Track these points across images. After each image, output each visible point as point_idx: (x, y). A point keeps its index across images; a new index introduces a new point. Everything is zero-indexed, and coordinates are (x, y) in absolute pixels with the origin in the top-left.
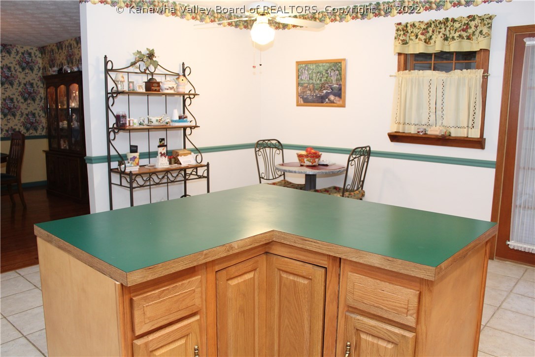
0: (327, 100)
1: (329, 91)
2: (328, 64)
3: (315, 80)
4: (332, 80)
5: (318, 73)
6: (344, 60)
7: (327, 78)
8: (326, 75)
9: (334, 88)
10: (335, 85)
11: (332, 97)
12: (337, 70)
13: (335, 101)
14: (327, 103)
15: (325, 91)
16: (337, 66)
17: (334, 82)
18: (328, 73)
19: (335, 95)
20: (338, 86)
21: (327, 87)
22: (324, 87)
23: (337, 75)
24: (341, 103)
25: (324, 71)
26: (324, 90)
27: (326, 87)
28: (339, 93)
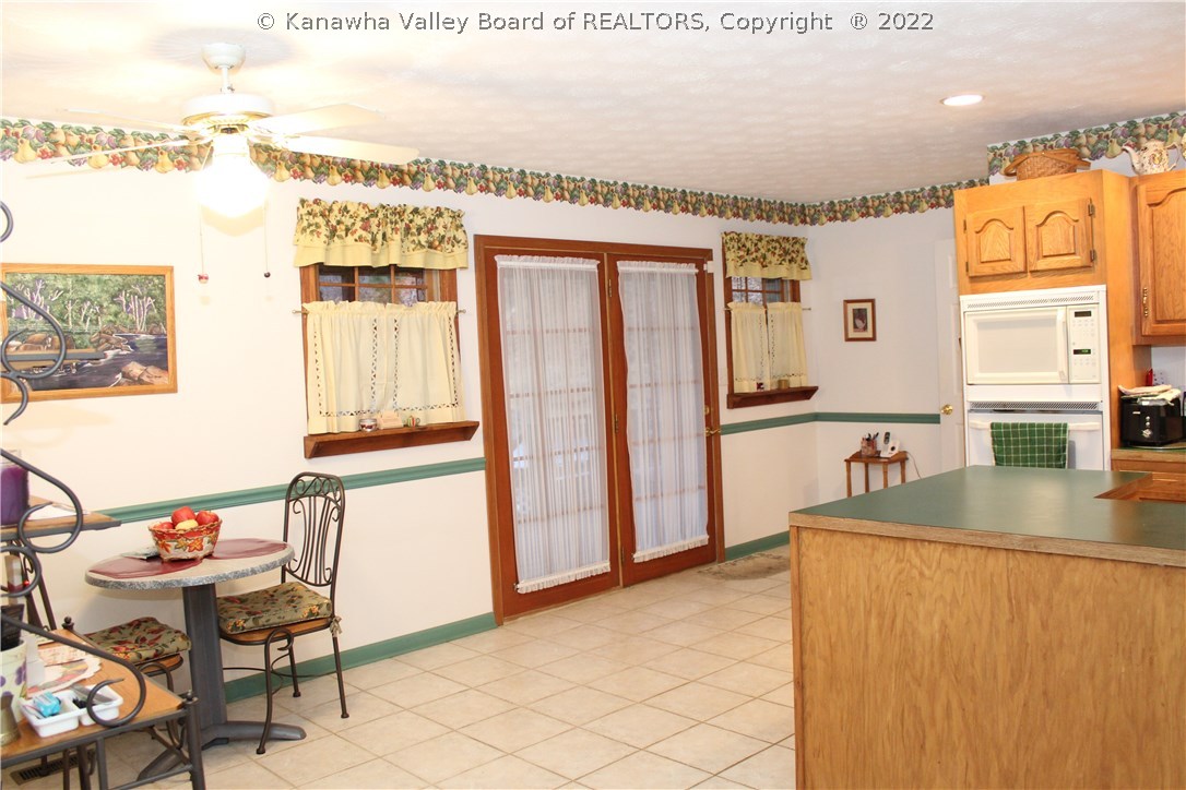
0: (119, 376)
1: (125, 352)
2: (118, 278)
3: (75, 323)
4: (134, 323)
5: (85, 300)
6: (171, 269)
7: (116, 315)
8: (114, 308)
9: (143, 342)
10: (143, 336)
11: (135, 369)
12: (149, 295)
13: (145, 378)
14: (119, 384)
15: (110, 354)
16: (153, 286)
17: (141, 326)
18: (120, 304)
19: (146, 361)
20: (153, 338)
21: (119, 341)
22: (107, 341)
23: (150, 307)
24: (164, 380)
25: (105, 296)
26: (108, 349)
27: (113, 341)
28: (159, 355)
